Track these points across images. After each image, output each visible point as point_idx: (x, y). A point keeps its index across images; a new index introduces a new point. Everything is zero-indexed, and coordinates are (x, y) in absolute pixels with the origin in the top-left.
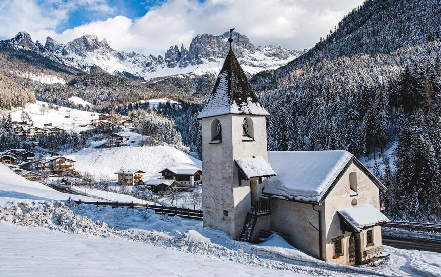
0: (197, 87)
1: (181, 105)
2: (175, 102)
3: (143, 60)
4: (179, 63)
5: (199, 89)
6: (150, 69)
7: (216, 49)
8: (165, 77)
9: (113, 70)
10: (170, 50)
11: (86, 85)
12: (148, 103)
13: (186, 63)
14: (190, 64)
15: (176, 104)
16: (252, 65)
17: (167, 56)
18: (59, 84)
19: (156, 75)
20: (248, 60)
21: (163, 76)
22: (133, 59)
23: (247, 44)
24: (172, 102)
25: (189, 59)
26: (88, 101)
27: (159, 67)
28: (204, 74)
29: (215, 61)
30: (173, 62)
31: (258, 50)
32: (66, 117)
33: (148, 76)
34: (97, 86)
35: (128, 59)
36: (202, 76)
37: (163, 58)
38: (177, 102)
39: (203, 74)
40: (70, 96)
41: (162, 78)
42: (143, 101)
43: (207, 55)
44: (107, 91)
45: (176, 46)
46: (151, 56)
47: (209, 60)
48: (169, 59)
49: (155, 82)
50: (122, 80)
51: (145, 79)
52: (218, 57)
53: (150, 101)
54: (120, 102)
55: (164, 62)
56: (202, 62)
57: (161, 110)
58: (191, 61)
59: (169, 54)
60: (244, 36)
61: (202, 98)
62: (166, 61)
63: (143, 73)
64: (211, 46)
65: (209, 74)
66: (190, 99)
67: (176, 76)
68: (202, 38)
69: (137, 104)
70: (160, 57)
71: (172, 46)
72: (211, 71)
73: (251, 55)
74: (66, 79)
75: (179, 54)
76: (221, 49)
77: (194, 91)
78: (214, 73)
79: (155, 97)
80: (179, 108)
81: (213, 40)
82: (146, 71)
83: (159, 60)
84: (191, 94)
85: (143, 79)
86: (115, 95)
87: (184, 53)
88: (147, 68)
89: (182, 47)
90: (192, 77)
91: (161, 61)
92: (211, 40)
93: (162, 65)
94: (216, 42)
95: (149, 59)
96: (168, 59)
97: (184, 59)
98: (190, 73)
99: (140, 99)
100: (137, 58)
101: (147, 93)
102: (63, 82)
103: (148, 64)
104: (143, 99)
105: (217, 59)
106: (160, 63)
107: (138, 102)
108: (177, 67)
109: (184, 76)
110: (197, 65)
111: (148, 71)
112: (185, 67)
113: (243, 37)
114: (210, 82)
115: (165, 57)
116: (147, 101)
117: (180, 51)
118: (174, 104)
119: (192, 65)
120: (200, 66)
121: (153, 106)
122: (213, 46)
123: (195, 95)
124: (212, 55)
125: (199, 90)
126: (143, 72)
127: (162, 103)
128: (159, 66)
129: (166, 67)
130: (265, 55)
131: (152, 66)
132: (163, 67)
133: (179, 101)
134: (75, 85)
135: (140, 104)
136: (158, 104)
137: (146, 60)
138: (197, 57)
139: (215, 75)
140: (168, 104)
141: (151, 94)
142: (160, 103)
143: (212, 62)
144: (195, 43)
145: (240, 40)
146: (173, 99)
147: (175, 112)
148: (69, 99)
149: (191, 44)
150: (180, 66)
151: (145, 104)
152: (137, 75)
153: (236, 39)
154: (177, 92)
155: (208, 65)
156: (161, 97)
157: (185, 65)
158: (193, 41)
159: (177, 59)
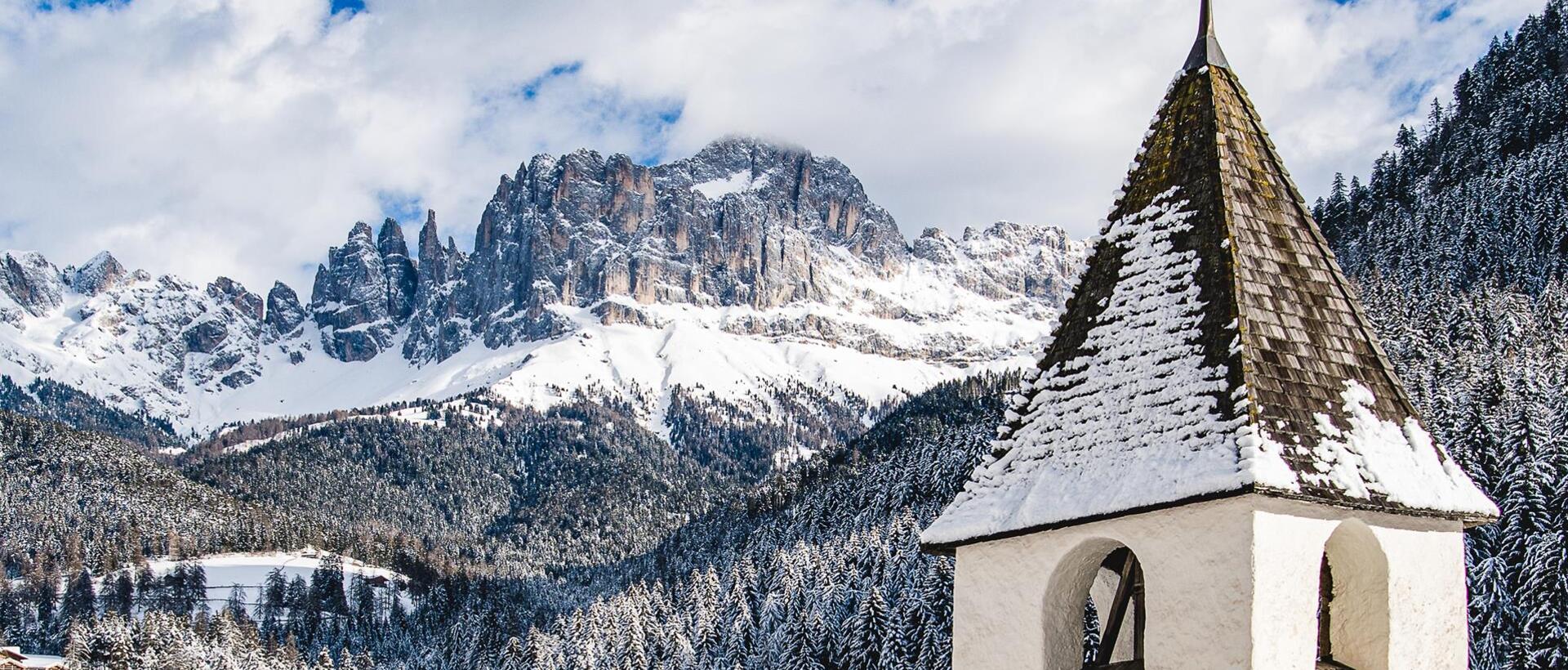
0: (517, 484)
1: (414, 590)
2: (370, 571)
3: (173, 311)
4: (404, 334)
5: (528, 496)
6: (216, 366)
7: (652, 248)
8: (310, 419)
10: (352, 248)
12: (198, 576)
13: (452, 331)
14: (479, 340)
15: (380, 581)
16: (877, 345)
17: (328, 283)
19: (252, 404)
20: (853, 318)
21: (296, 415)
22: (102, 303)
23: (853, 217)
24: (350, 567)
25: (473, 304)
27: (271, 355)
28: (567, 399)
29: (640, 318)
30: (363, 327)
31: (915, 250)
33: (202, 410)
35: (73, 300)
36: (552, 413)
37: (305, 298)
38: (386, 573)
39: (555, 401)
41: (291, 425)
42: (162, 567)
43: (590, 284)
45: (390, 227)
46: (224, 283)
47: (599, 312)
48: (343, 308)
49: (243, 448)
50: (27, 435)
51: (180, 428)
52: (662, 296)
53: (209, 562)
55: (309, 324)
56: (551, 329)
57: (284, 618)
58: (486, 321)
59: (339, 273)
60: (832, 164)
61: (549, 548)
62: (323, 320)
63: (166, 391)
64: (615, 224)
65: (597, 400)
66: (472, 556)
67: (382, 410)
68: (560, 174)
69: (125, 583)
70: (281, 291)
71: (360, 227)
72: (609, 384)
73: (871, 282)
75: (410, 272)
76: (682, 243)
77: (497, 507)
78: (627, 397)
79: (242, 543)
80: (398, 611)
81: (630, 187)
82: (186, 381)
84: (476, 520)
85: (168, 428)
87: (441, 267)
88: (196, 360)
89: (428, 233)
90: (487, 419)
91: (289, 315)
92: (615, 190)
93: (294, 346)
94: (650, 199)
95: (210, 303)
96: (331, 306)
97: (441, 308)
98: (471, 398)
99: (148, 552)
100: (128, 296)
101: (195, 514)
103: (202, 338)
104: (162, 551)
105: (653, 309)
106: (283, 327)
107: (133, 571)
108: (389, 358)
109: (434, 415)
110: (521, 347)
111: (201, 380)
112: (443, 354)
113: (831, 171)
114: (605, 451)
115: (318, 290)
116: (190, 564)
117: (415, 258)
118: (366, 587)
119: (490, 343)
120: (544, 351)
121: (227, 594)
122: (631, 225)
123: (500, 528)
124: (623, 282)
125: (531, 500)
126: (170, 382)
127: (290, 579)
128: (273, 350)
129: (317, 358)
130: (961, 280)
131: (230, 347)
132: (297, 358)
133: (401, 563)
135: (146, 581)
136: (263, 581)
137: (191, 308)
138: (523, 295)
139: (637, 408)
140: (329, 582)
141: (216, 523)
142: (276, 577)
143: (618, 327)
144: (516, 208)
145: (805, 187)
146: (361, 556)
147: (372, 632)
149: (489, 214)
150: (408, 352)
151: (176, 580)
152: (128, 406)
153: (779, 182)
154: (384, 513)
155: (596, 346)
156: (282, 543)
157: (446, 347)
158: (500, 194)
159: (390, 306)
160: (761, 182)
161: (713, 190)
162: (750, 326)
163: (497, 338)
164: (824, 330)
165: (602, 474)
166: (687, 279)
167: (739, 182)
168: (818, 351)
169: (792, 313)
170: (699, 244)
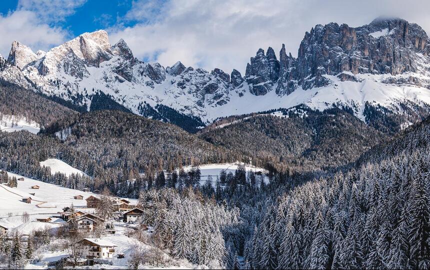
0: (313, 137)
1: (271, 176)
2: (258, 170)
3: (200, 80)
4: (276, 86)
5: (317, 141)
6: (215, 98)
7: (357, 55)
8: (245, 116)
9: (137, 102)
10: (258, 57)
11: (77, 134)
12: (198, 172)
13: (291, 84)
14: (301, 87)
15: (259, 173)
17: (250, 69)
18: (24, 133)
19: (227, 111)
20: (425, 78)
21: (240, 114)
22: (178, 79)
23: (423, 44)
24: (248, 168)
25: (297, 75)
26: (78, 168)
27: (233, 94)
28: (330, 107)
29: (354, 79)
30: (262, 84)
32: (25, 200)
33: (210, 114)
34: (98, 137)
35: (169, 78)
36: (325, 111)
37: (243, 75)
38: (262, 170)
39: (326, 108)
40: (43, 158)
41: (238, 118)
42: (187, 169)
43: (336, 68)
44: (117, 148)
45: (270, 50)
46: (217, 70)
47: (340, 77)
48: (256, 77)
49: (222, 126)
50: (148, 125)
51: (204, 120)
52: (361, 71)
53: (202, 168)
54: (142, 169)
55: (245, 83)
56: (324, 83)
57: (224, 187)
58: (302, 80)
59: (255, 65)
60: (415, 25)
61: (323, 160)
62: (249, 81)
63: (198, 107)
64: (344, 47)
65: (340, 107)
66: (296, 163)
67: (269, 112)
68: (325, 31)
69: (175, 175)
70: (236, 72)
71: (261, 50)
72: (344, 102)
74: (42, 122)
75: (277, 65)
76: (367, 53)
78: (350, 106)
79: (215, 160)
80: (263, 183)
81: (348, 35)
82: (205, 103)
83: (234, 80)
84: (299, 150)
85: (200, 120)
86: (132, 155)
87: (287, 62)
88: (209, 96)
89: (283, 51)
90: (303, 114)
91: (238, 80)
92: (344, 35)
93: (240, 90)
94: (355, 39)
95: (213, 77)
96: (252, 77)
97: (287, 77)
98: (298, 107)
99: (184, 164)
100: (186, 76)
101: (200, 151)
102: (34, 128)
103: (211, 89)
104: (189, 164)
105: (359, 76)
106: (236, 84)
107: (178, 171)
108: (271, 94)
109: (285, 114)
110: (314, 90)
111: (210, 103)
112: (289, 92)
113: (415, 28)
114: (342, 125)
115: (247, 72)
116: (196, 168)
117: (278, 59)
118: (252, 175)
119: (304, 88)
120: (322, 90)
121: (206, 178)
122: (349, 47)
123: (307, 153)
124: (347, 67)
125: (317, 143)
126: (200, 104)
127: (228, 173)
128: (233, 92)
129: (248, 94)
131: (219, 92)
132: (241, 95)
134: (58, 134)
135: (183, 174)
136: (219, 174)
137: (206, 79)
138: (314, 72)
139: (354, 109)
140: (241, 173)
141: (207, 154)
142: (223, 173)
143: (348, 83)
144: (311, 43)
145: (407, 33)
146: (255, 164)
147: (253, 191)
148: (42, 164)
149: (302, 45)
150: (277, 92)
151: (192, 174)
152: (186, 112)
153: (397, 32)
154: (267, 149)
155: (339, 89)
156: (228, 160)
157: (290, 89)
158: (305, 38)
159: (271, 76)
160: (391, 33)
161: (376, 35)
162: (391, 81)
163: (306, 86)
164: (415, 81)
165: (341, 133)
166: (369, 65)
167: (384, 32)
168: (414, 89)
169: (405, 76)
170: (372, 53)
